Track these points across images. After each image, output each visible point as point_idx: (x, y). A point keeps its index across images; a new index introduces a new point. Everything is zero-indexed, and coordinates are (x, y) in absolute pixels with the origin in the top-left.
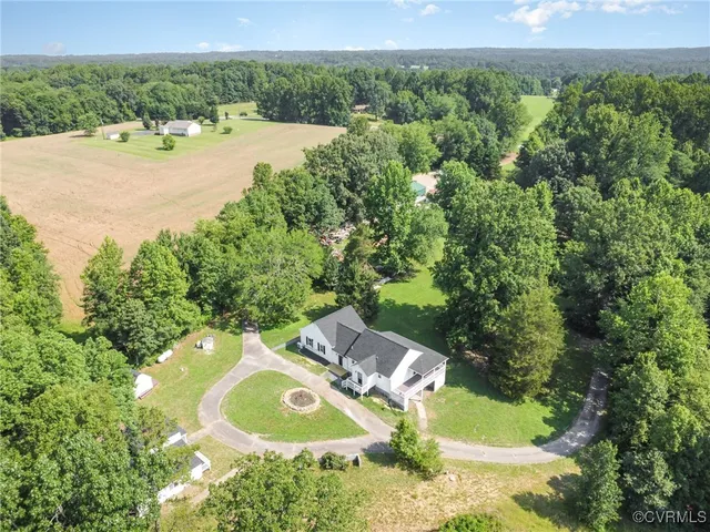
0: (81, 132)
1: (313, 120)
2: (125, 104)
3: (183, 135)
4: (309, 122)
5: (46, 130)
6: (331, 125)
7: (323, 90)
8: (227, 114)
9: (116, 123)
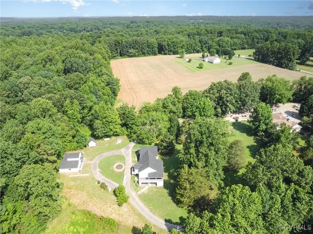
0: (178, 56)
1: (275, 64)
2: (204, 46)
3: (212, 63)
4: (273, 65)
5: (172, 53)
6: (283, 68)
7: (284, 50)
8: (239, 55)
9: (198, 53)
